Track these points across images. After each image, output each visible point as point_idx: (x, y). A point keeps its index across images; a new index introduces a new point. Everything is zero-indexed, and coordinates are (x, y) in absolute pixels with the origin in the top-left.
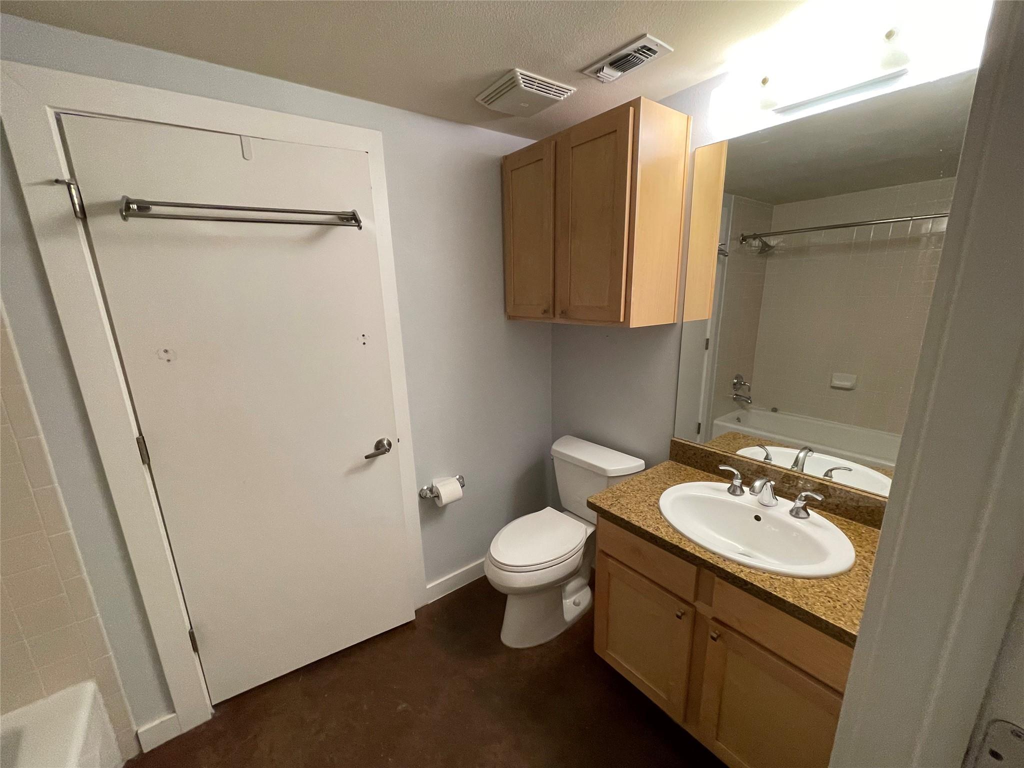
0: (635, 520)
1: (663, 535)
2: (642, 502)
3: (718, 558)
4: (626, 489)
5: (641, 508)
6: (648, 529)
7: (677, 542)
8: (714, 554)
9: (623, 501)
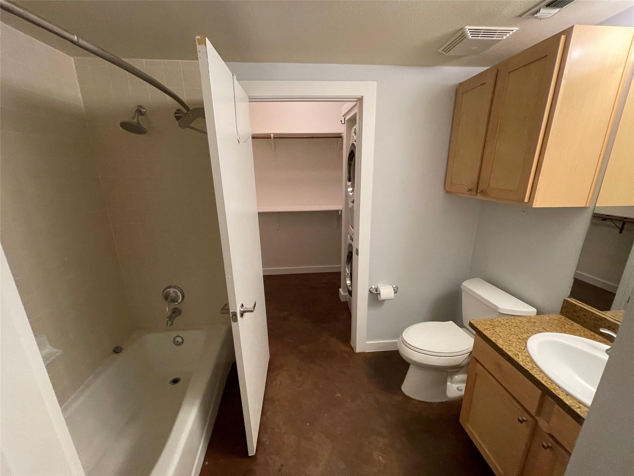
0: (500, 343)
1: (519, 360)
2: (514, 334)
3: (562, 391)
4: (505, 323)
5: (511, 338)
6: (508, 352)
7: (528, 368)
8: (560, 387)
9: (497, 330)
